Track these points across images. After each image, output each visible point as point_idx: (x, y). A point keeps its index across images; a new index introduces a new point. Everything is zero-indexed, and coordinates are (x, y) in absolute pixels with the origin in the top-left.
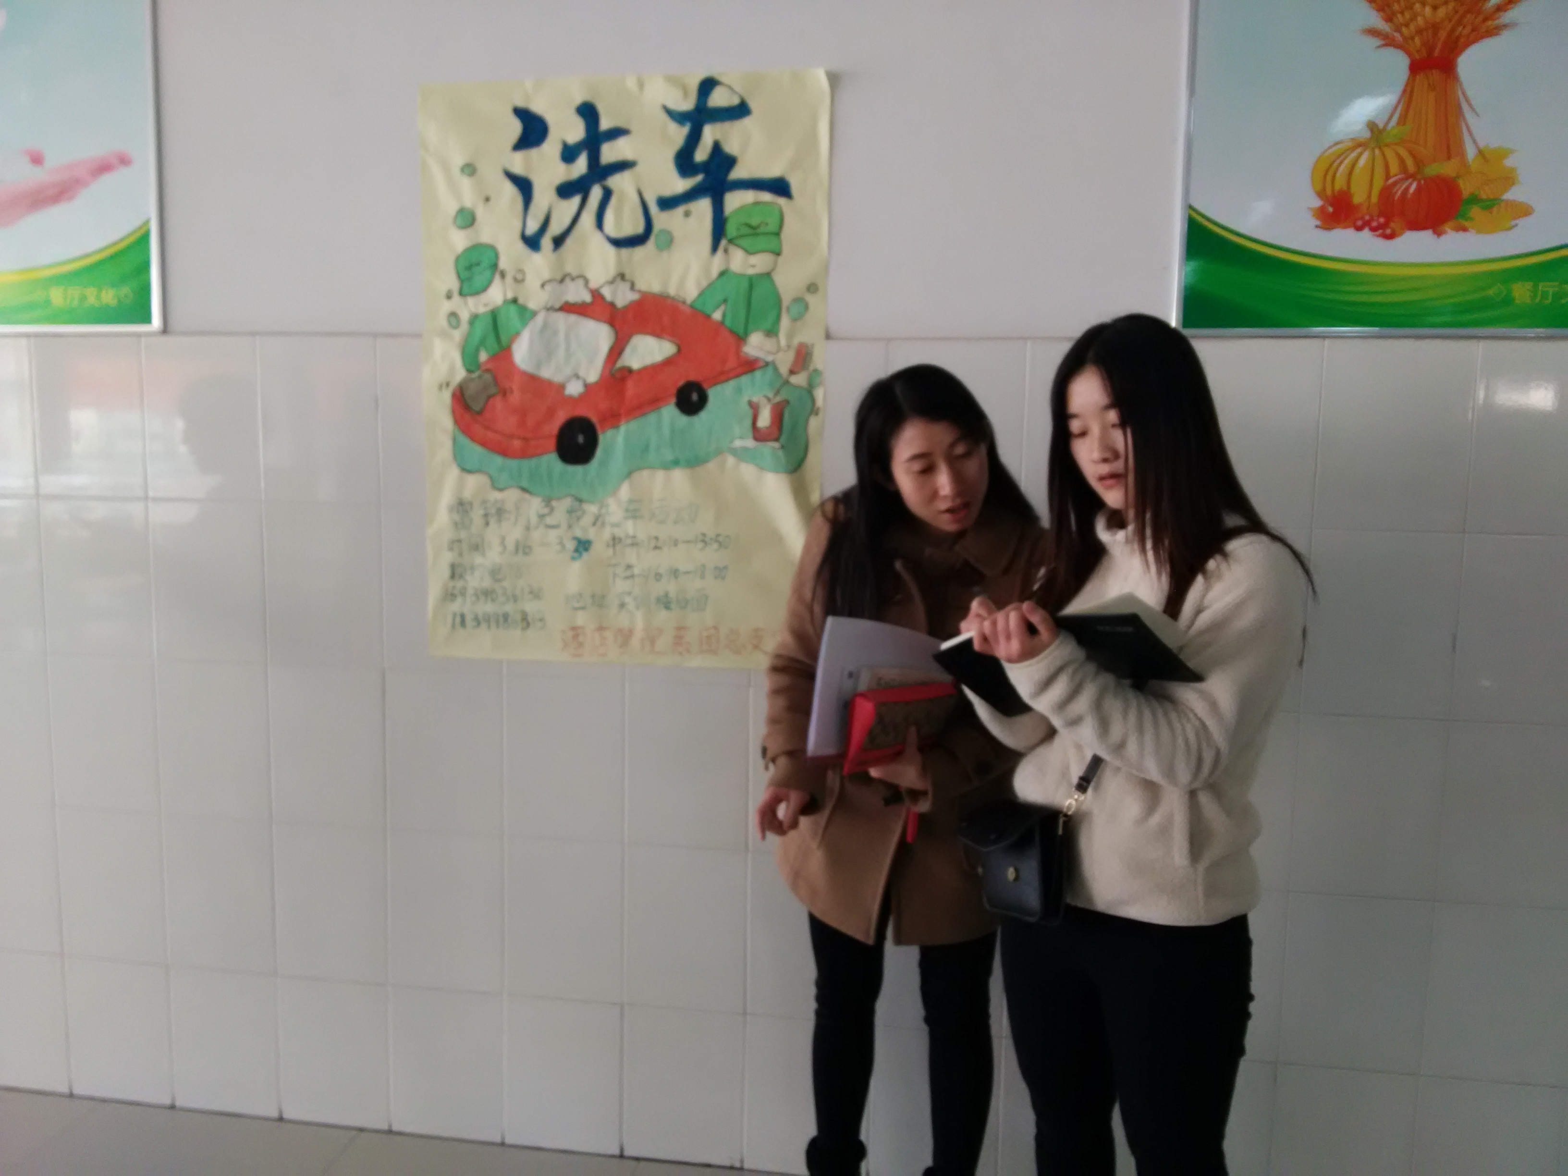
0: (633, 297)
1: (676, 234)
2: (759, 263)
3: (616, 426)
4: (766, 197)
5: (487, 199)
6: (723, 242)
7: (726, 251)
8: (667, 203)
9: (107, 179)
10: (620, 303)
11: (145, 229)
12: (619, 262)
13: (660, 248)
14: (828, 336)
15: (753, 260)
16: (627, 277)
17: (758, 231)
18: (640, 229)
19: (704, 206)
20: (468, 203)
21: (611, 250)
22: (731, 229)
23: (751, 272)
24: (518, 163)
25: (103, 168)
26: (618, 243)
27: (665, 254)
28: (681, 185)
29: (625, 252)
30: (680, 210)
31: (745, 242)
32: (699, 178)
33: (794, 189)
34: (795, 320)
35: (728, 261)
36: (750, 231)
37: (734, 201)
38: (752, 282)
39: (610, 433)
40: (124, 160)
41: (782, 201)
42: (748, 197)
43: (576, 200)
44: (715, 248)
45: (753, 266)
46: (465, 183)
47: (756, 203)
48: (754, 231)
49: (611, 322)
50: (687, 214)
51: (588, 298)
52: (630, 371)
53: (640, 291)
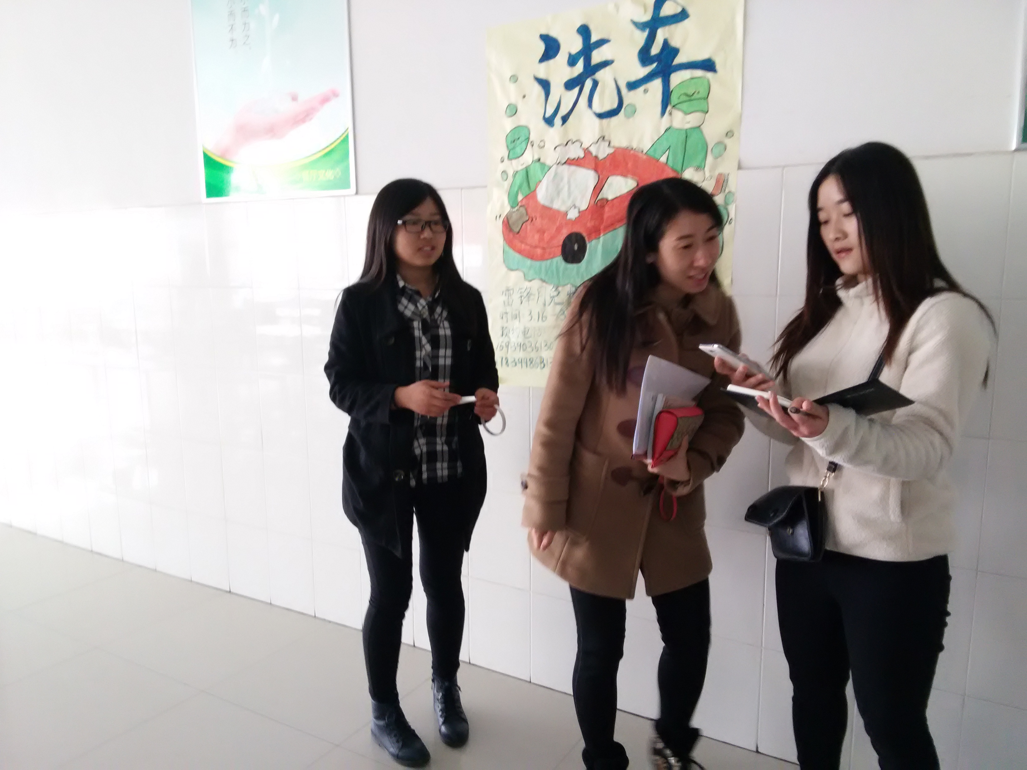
0: (610, 151)
1: (638, 106)
2: (692, 120)
3: (597, 237)
4: (699, 73)
5: (524, 97)
6: (669, 108)
7: (670, 114)
8: (632, 86)
9: (328, 107)
10: (601, 156)
11: (346, 134)
12: (602, 129)
13: (628, 117)
14: (740, 167)
16: (606, 138)
17: (693, 98)
18: (615, 105)
19: (657, 85)
20: (513, 101)
21: (597, 120)
22: (674, 99)
23: (688, 126)
24: (542, 71)
26: (601, 116)
27: (631, 120)
28: (642, 72)
29: (605, 121)
30: (642, 89)
31: (684, 106)
32: (655, 65)
33: (718, 67)
34: (716, 158)
35: (671, 121)
36: (687, 98)
37: (676, 78)
38: (687, 134)
39: (594, 242)
40: (335, 94)
43: (576, 90)
44: (663, 113)
45: (689, 122)
46: (512, 87)
47: (692, 78)
48: (690, 97)
49: (596, 170)
50: (646, 91)
51: (582, 155)
52: (607, 201)
53: (614, 147)
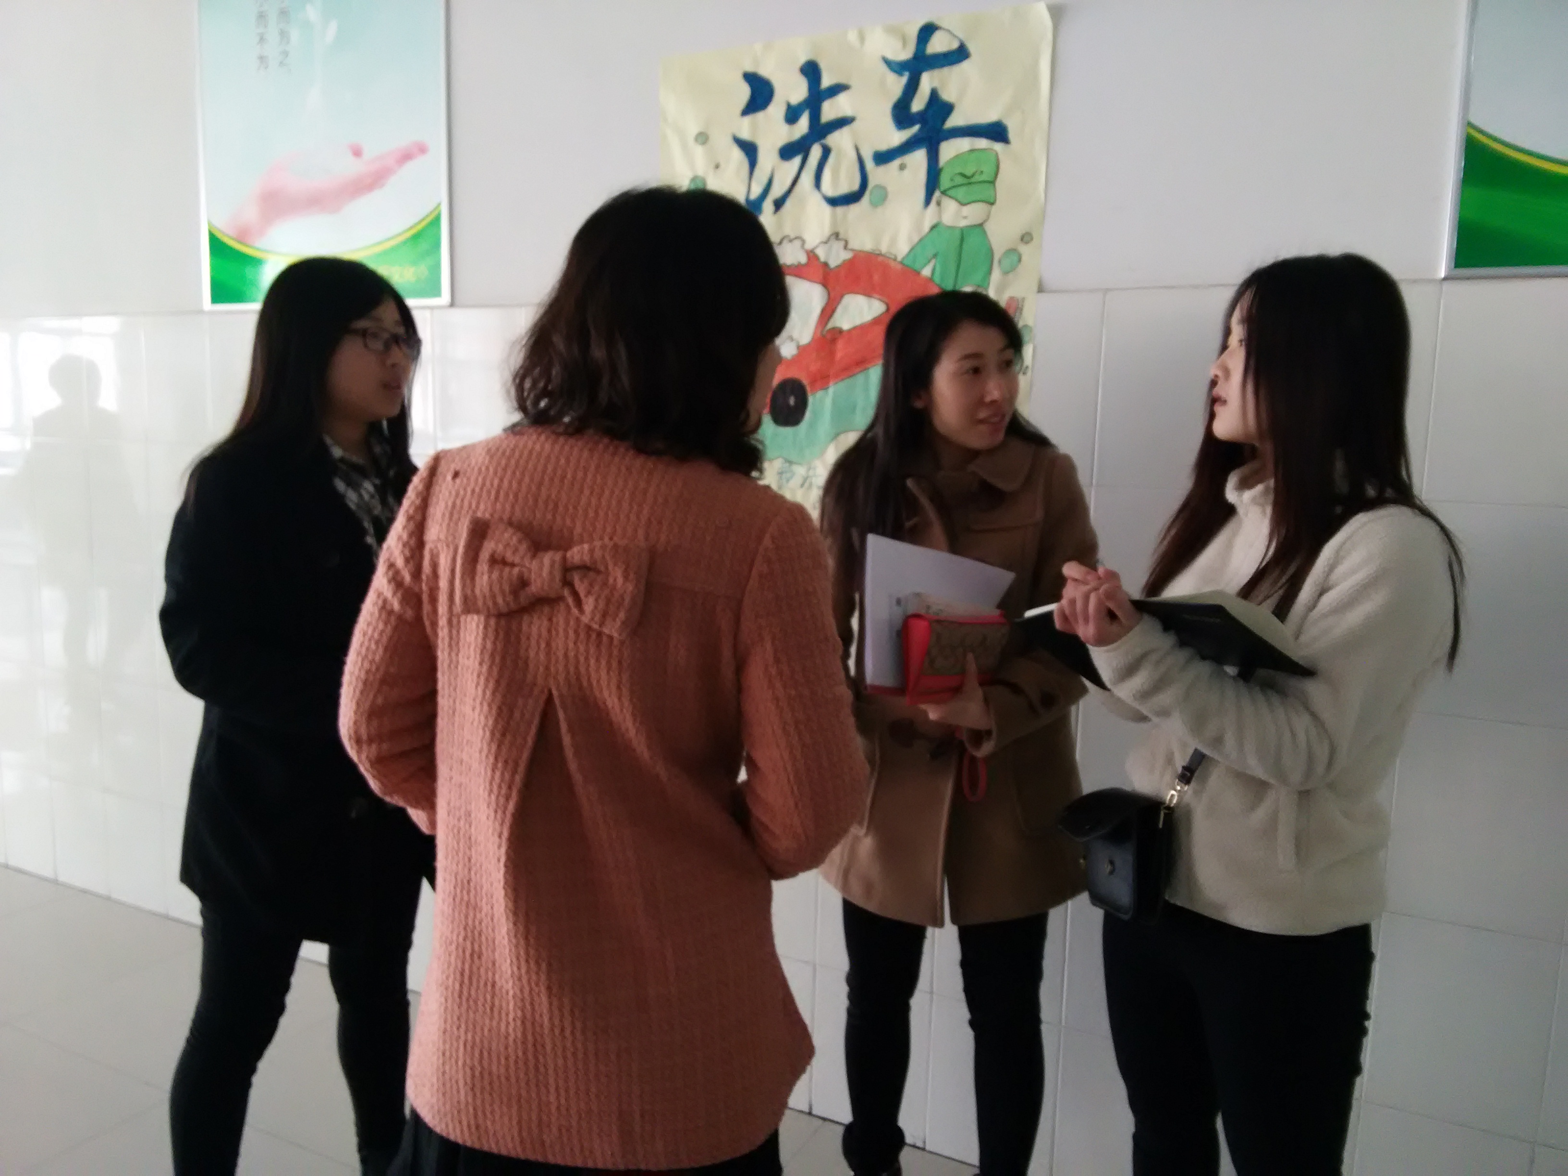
0: (847, 256)
1: (889, 189)
2: (972, 214)
3: (825, 387)
4: (983, 143)
5: (717, 166)
6: (937, 194)
7: (939, 204)
8: (883, 158)
10: (833, 263)
11: (437, 212)
12: (834, 221)
13: (874, 205)
14: (1041, 289)
15: (966, 210)
16: (841, 236)
17: (973, 180)
18: (856, 186)
19: (919, 158)
20: (700, 173)
21: (827, 209)
22: (945, 181)
23: (963, 223)
24: (745, 128)
25: (406, 157)
26: (834, 202)
27: (879, 210)
28: (897, 137)
29: (840, 210)
30: (896, 163)
31: (960, 193)
32: (916, 128)
33: (1011, 135)
34: (1006, 273)
35: (940, 213)
36: (965, 181)
37: (949, 150)
38: (963, 234)
39: (820, 394)
40: (422, 149)
41: (998, 147)
42: (964, 144)
43: (797, 160)
44: (928, 201)
45: (965, 217)
46: (699, 151)
47: (972, 151)
48: (968, 180)
49: (825, 284)
50: (902, 167)
51: (803, 259)
52: (840, 331)
53: (852, 250)
